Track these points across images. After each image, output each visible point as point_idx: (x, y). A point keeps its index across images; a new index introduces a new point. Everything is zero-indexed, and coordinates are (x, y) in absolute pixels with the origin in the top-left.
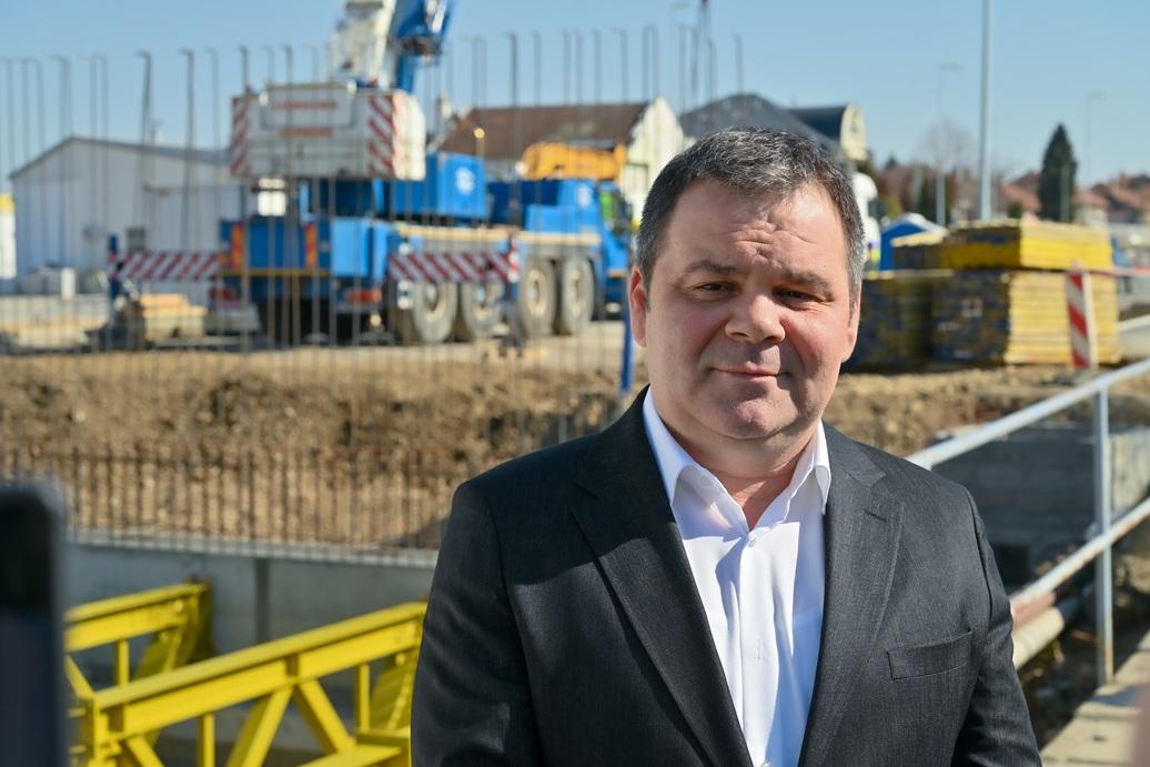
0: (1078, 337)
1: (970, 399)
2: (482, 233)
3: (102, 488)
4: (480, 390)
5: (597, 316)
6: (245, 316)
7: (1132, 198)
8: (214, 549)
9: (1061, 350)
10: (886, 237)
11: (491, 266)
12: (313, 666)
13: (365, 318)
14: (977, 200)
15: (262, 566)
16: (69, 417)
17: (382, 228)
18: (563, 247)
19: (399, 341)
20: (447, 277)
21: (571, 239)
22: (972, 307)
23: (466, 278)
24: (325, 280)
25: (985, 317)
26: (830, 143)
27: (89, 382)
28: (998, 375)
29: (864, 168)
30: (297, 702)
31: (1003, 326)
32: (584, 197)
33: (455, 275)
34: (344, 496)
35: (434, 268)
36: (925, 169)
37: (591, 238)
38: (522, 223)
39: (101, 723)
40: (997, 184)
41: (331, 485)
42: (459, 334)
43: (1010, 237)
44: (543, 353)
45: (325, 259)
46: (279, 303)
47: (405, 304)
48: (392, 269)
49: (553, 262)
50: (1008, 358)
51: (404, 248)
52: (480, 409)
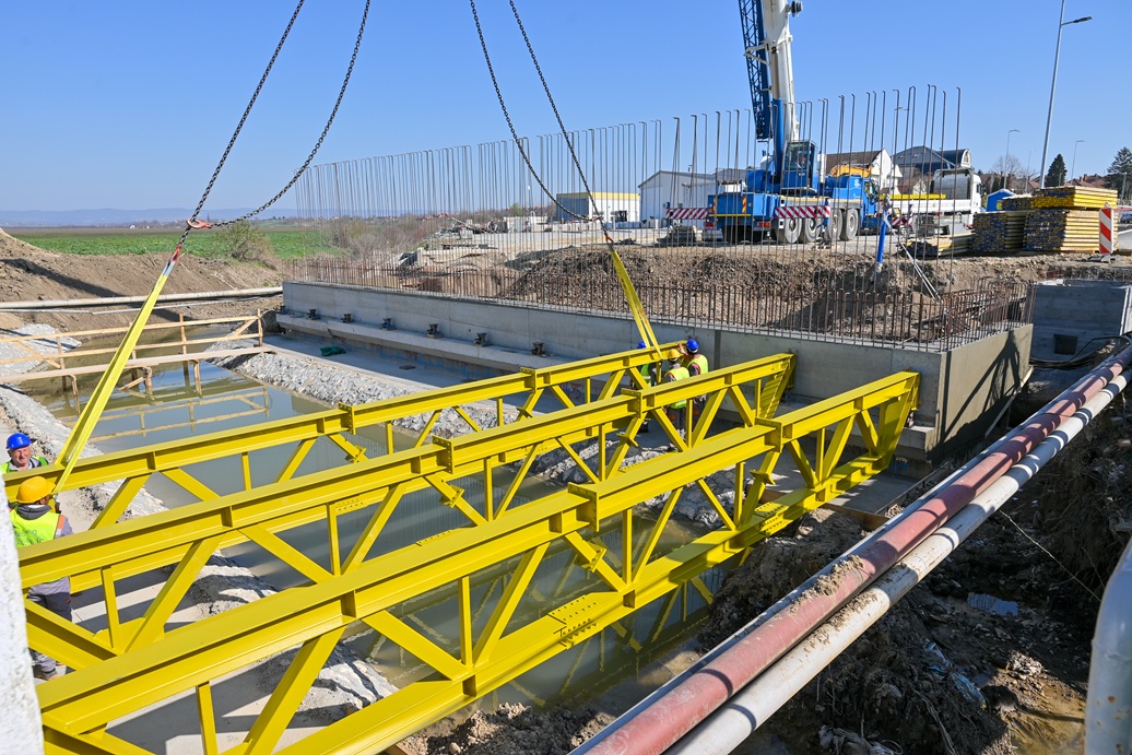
0: (1105, 240)
1: (1045, 268)
2: (814, 199)
3: (661, 299)
4: (812, 261)
5: (861, 233)
6: (717, 233)
8: (698, 326)
9: (1094, 245)
12: (737, 379)
13: (765, 233)
15: (718, 333)
16: (649, 271)
17: (774, 197)
18: (849, 204)
19: (780, 243)
20: (799, 216)
21: (852, 201)
22: (1045, 226)
23: (807, 216)
24: (749, 218)
25: (1051, 230)
27: (657, 258)
28: (1058, 257)
30: (730, 391)
31: (1061, 235)
32: (857, 184)
33: (802, 216)
34: (754, 303)
35: (794, 214)
37: (858, 200)
38: (830, 195)
39: (644, 402)
41: (748, 299)
42: (800, 241)
43: (1070, 193)
44: (838, 247)
45: (750, 210)
46: (729, 227)
47: (781, 227)
48: (777, 213)
49: (843, 210)
50: (1062, 249)
51: (783, 205)
52: (811, 270)
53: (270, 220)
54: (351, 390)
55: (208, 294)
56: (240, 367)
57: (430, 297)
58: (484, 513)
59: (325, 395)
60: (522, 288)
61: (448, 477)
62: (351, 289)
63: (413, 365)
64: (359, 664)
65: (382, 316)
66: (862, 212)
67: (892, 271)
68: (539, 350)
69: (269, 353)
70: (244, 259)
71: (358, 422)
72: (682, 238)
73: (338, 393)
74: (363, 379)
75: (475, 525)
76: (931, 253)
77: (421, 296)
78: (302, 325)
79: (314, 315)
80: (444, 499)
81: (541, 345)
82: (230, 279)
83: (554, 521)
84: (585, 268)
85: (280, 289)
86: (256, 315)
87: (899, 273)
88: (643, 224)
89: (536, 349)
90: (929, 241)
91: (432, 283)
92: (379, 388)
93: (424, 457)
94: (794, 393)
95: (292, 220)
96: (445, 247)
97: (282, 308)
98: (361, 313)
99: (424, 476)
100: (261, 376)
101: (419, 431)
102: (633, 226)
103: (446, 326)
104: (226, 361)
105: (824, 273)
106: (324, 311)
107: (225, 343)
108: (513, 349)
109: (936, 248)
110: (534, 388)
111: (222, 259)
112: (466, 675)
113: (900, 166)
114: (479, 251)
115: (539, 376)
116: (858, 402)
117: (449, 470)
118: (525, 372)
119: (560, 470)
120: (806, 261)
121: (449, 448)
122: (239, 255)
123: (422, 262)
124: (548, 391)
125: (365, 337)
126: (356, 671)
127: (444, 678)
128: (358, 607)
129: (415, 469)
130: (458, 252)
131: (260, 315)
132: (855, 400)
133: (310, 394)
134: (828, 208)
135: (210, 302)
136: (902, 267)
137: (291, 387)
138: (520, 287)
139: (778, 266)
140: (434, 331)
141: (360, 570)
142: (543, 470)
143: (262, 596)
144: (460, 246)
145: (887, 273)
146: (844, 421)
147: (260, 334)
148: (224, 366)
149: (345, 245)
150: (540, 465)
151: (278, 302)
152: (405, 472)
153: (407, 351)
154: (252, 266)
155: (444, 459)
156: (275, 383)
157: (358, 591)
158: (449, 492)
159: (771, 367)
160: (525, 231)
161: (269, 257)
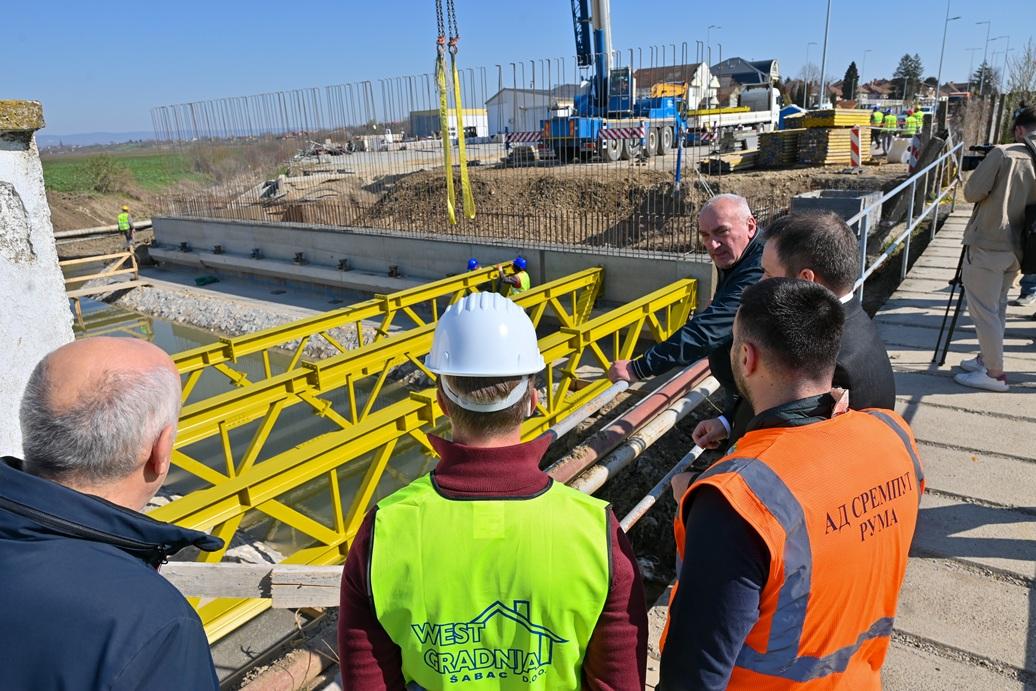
0: (855, 155)
1: (809, 181)
2: (631, 120)
4: (627, 180)
5: (675, 146)
7: (879, 89)
8: (526, 247)
9: (847, 159)
10: (782, 114)
11: (635, 133)
12: (554, 293)
13: (590, 153)
14: (819, 93)
15: (542, 253)
16: (490, 193)
17: (595, 119)
18: (663, 122)
19: (605, 161)
20: (619, 138)
21: (666, 120)
22: (813, 143)
23: (626, 137)
24: (578, 140)
25: (817, 146)
26: (766, 75)
27: (497, 180)
28: (821, 169)
29: (777, 85)
30: (550, 303)
31: (825, 150)
32: (670, 104)
33: (622, 137)
35: (615, 134)
36: (801, 81)
37: (671, 119)
38: (646, 115)
40: (827, 86)
42: (624, 157)
43: (830, 114)
44: (652, 163)
45: (577, 132)
46: (563, 148)
47: (604, 147)
48: (600, 135)
49: (658, 128)
50: (826, 162)
51: (605, 128)
52: (626, 188)
53: (127, 143)
54: (228, 316)
55: (79, 232)
56: (119, 301)
57: (294, 228)
58: (349, 418)
59: (204, 323)
60: (379, 211)
61: (317, 392)
62: (219, 223)
63: (284, 290)
64: (258, 544)
65: (250, 247)
66: (675, 129)
67: (688, 189)
68: (394, 273)
69: (146, 286)
70: (107, 192)
71: (238, 352)
72: (521, 158)
73: (216, 321)
74: (238, 307)
75: (342, 429)
76: (725, 169)
77: (285, 228)
78: (174, 258)
79: (185, 248)
80: (315, 410)
81: (396, 268)
82: (95, 213)
83: (400, 422)
84: (433, 192)
85: (149, 222)
86: (129, 250)
87: (693, 191)
88: (492, 139)
89: (392, 272)
90: (723, 159)
91: (294, 211)
92: (254, 314)
93: (296, 379)
94: (604, 300)
95: (150, 143)
96: (306, 174)
97: (153, 242)
98: (231, 244)
99: (297, 394)
100: (140, 308)
101: (293, 350)
102: (483, 141)
103: (310, 253)
104: (105, 296)
105: (636, 191)
106: (195, 243)
107: (101, 279)
108: (372, 272)
109: (728, 164)
110: (387, 311)
111: (86, 194)
112: (340, 541)
113: (719, 77)
114: (339, 176)
115: (391, 300)
116: (645, 307)
117: (317, 387)
118: (380, 298)
119: (417, 376)
120: (622, 180)
121: (316, 370)
122: (102, 188)
123: (283, 189)
124: (400, 313)
125: (236, 267)
126: (257, 549)
127: (323, 544)
128: (252, 499)
129: (289, 389)
130: (317, 178)
131: (132, 251)
132: (644, 306)
133: (190, 322)
134: (643, 130)
135: (82, 240)
136: (696, 185)
137: (172, 317)
138: (376, 212)
139: (600, 186)
140: (300, 259)
141: (251, 472)
142: (403, 377)
143: (171, 500)
144: (318, 172)
145: (684, 191)
146: (635, 323)
147: (135, 268)
148: (103, 300)
149: (207, 170)
150: (400, 373)
151: (149, 235)
152: (282, 391)
153: (277, 278)
154: (117, 198)
155: (312, 379)
156: (156, 315)
157: (251, 487)
158: (319, 404)
159: (585, 279)
160: (381, 150)
161: (133, 188)
